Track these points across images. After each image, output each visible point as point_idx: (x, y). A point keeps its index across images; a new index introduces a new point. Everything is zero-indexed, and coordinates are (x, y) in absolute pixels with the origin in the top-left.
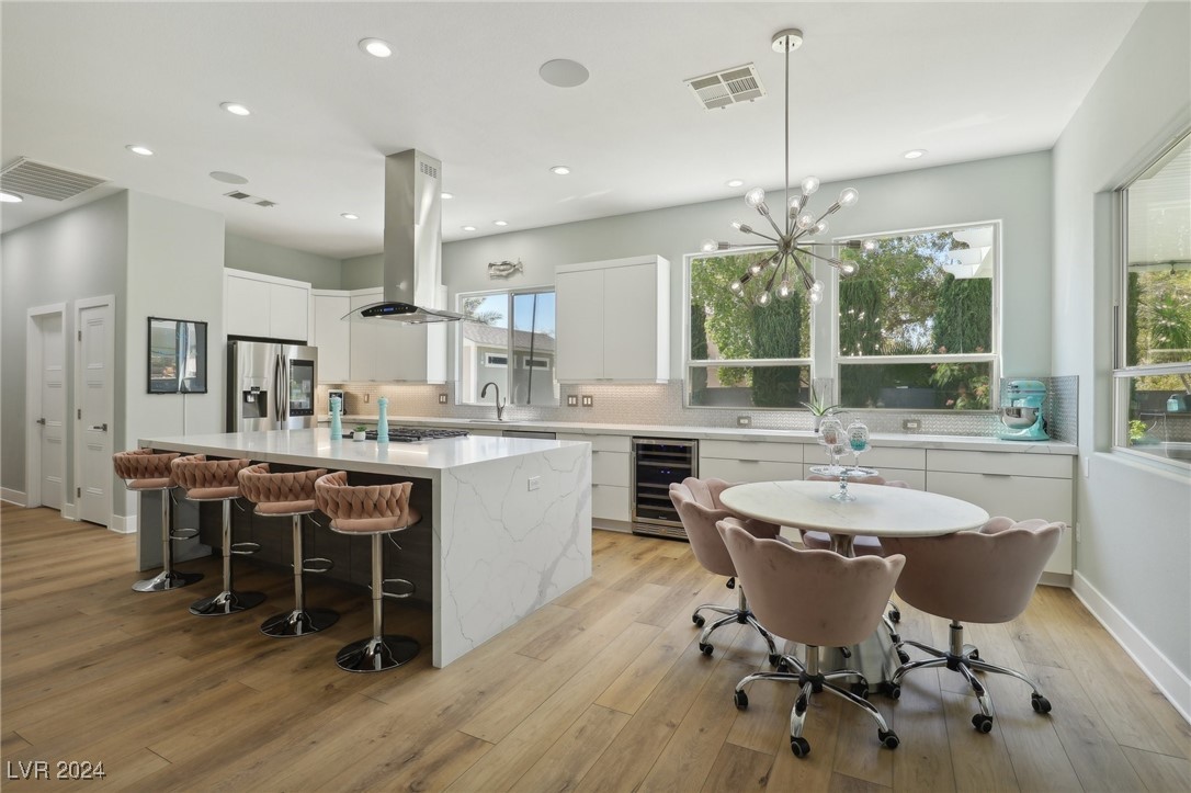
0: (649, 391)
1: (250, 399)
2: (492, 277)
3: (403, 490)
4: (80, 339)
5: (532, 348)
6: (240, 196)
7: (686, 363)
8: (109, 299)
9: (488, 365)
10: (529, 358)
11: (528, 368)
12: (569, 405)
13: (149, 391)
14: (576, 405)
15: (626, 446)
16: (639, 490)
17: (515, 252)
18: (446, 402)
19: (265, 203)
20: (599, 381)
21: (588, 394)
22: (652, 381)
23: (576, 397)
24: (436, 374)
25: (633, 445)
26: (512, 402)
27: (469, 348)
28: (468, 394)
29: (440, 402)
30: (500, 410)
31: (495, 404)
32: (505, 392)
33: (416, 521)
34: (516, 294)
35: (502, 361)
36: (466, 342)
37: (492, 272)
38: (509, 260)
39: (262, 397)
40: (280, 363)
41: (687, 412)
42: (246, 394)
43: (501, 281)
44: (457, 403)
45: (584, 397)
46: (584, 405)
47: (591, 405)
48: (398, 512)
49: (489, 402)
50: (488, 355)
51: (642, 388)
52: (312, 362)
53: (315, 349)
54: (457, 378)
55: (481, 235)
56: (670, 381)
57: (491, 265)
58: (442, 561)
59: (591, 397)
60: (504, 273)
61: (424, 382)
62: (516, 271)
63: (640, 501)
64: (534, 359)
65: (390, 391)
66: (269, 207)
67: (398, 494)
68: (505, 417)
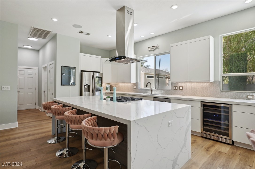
0: (206, 85)
1: (86, 87)
2: (149, 51)
3: (115, 130)
4: (49, 72)
5: (159, 73)
6: (81, 32)
7: (221, 75)
8: (53, 62)
9: (147, 78)
10: (158, 76)
11: (158, 79)
12: (174, 90)
13: (62, 85)
14: (177, 90)
15: (199, 105)
16: (204, 121)
17: (157, 42)
18: (136, 88)
19: (88, 34)
20: (186, 81)
21: (181, 86)
22: (208, 82)
23: (177, 87)
24: (133, 80)
25: (202, 104)
26: (155, 88)
27: (142, 73)
28: (142, 86)
29: (134, 88)
30: (152, 91)
31: (150, 89)
32: (153, 86)
33: (121, 141)
34: (157, 56)
35: (152, 77)
36: (142, 72)
37: (149, 49)
38: (154, 45)
39: (89, 86)
40: (93, 77)
41: (222, 93)
42: (85, 85)
43: (152, 52)
44: (139, 88)
45: (180, 87)
46: (180, 90)
47: (182, 90)
48: (112, 139)
49: (149, 88)
50: (147, 75)
51: (202, 84)
52: (101, 77)
53: (102, 74)
54: (139, 81)
55: (146, 39)
56: (214, 81)
57: (149, 47)
58: (132, 164)
59: (182, 87)
60: (153, 49)
61: (130, 82)
62: (157, 48)
63: (204, 125)
64: (160, 76)
65: (121, 85)
66: (89, 35)
67: (112, 131)
68: (153, 93)
